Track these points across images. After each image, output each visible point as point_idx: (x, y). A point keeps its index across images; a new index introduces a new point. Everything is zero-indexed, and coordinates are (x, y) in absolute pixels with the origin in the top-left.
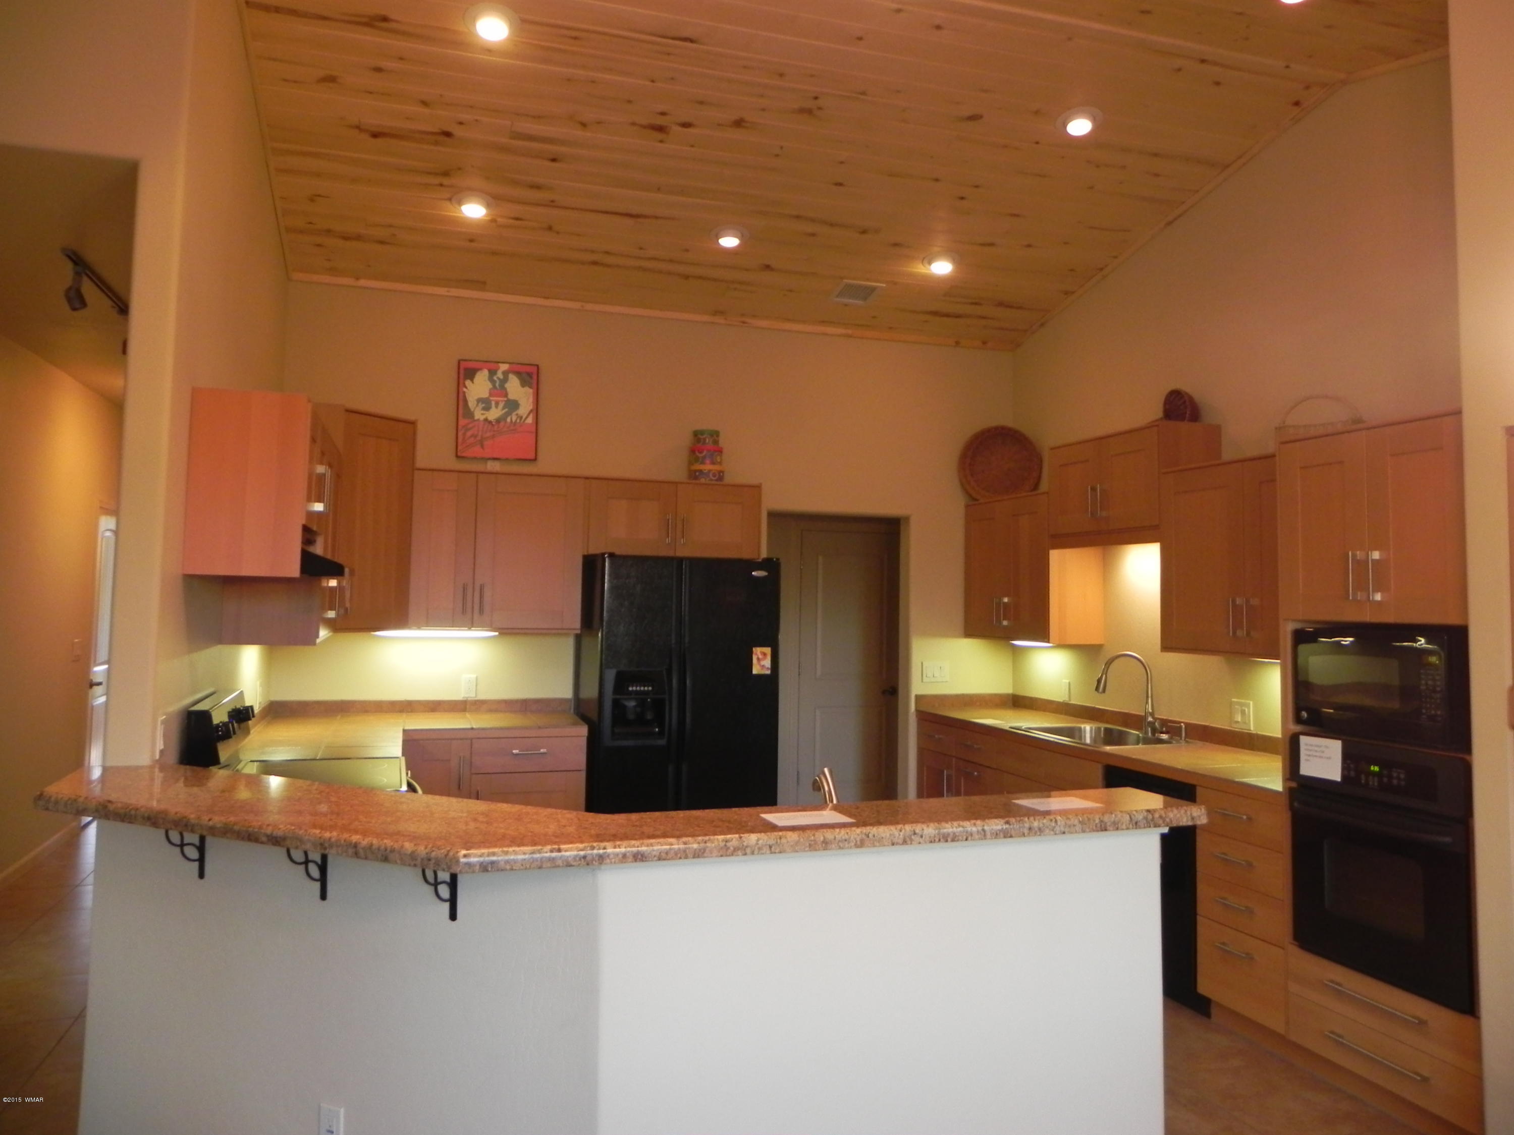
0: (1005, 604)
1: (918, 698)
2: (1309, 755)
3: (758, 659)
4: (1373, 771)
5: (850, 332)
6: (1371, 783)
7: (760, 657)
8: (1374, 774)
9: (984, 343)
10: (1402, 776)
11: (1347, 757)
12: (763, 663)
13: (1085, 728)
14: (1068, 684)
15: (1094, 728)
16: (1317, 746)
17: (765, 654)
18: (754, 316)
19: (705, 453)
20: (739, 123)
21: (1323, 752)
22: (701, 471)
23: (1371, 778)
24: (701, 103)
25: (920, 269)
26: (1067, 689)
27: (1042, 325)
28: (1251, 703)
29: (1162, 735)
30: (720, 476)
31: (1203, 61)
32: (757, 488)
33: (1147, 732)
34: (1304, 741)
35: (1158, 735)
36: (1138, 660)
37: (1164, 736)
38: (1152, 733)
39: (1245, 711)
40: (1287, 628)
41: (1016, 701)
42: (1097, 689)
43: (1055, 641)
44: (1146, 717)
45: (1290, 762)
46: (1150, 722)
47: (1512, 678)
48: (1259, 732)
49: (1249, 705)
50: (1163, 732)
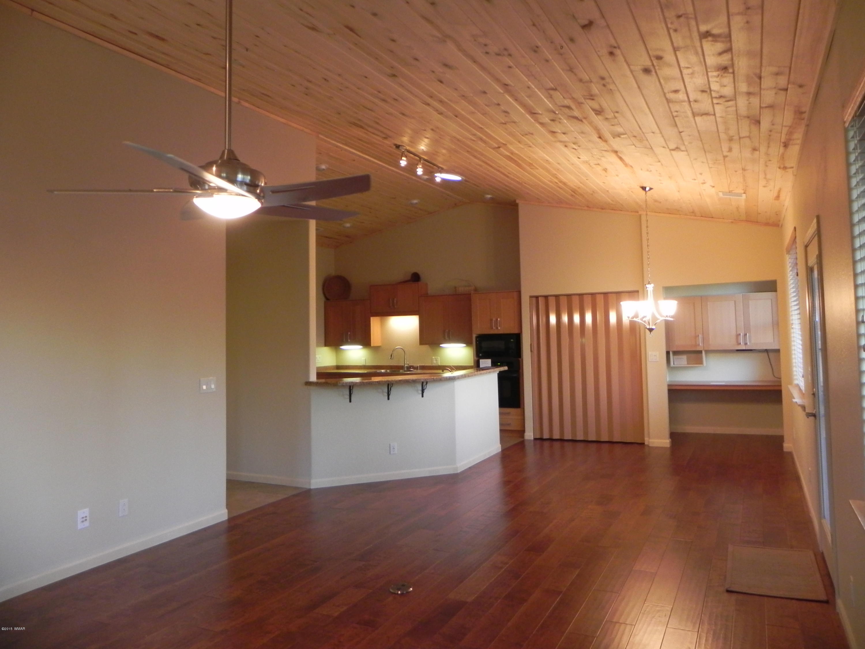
0: (349, 334)
2: (482, 363)
6: (499, 366)
8: (499, 364)
9: (328, 246)
11: (492, 362)
13: (382, 371)
14: (364, 360)
15: (385, 371)
16: (484, 361)
21: (486, 362)
33: (405, 369)
34: (481, 361)
35: (410, 370)
36: (402, 349)
37: (411, 369)
38: (407, 369)
39: (437, 360)
40: (474, 336)
41: (338, 367)
42: (391, 358)
43: (372, 345)
44: (405, 365)
45: (477, 366)
46: (406, 366)
47: (531, 343)
48: (442, 365)
49: (438, 359)
50: (411, 368)
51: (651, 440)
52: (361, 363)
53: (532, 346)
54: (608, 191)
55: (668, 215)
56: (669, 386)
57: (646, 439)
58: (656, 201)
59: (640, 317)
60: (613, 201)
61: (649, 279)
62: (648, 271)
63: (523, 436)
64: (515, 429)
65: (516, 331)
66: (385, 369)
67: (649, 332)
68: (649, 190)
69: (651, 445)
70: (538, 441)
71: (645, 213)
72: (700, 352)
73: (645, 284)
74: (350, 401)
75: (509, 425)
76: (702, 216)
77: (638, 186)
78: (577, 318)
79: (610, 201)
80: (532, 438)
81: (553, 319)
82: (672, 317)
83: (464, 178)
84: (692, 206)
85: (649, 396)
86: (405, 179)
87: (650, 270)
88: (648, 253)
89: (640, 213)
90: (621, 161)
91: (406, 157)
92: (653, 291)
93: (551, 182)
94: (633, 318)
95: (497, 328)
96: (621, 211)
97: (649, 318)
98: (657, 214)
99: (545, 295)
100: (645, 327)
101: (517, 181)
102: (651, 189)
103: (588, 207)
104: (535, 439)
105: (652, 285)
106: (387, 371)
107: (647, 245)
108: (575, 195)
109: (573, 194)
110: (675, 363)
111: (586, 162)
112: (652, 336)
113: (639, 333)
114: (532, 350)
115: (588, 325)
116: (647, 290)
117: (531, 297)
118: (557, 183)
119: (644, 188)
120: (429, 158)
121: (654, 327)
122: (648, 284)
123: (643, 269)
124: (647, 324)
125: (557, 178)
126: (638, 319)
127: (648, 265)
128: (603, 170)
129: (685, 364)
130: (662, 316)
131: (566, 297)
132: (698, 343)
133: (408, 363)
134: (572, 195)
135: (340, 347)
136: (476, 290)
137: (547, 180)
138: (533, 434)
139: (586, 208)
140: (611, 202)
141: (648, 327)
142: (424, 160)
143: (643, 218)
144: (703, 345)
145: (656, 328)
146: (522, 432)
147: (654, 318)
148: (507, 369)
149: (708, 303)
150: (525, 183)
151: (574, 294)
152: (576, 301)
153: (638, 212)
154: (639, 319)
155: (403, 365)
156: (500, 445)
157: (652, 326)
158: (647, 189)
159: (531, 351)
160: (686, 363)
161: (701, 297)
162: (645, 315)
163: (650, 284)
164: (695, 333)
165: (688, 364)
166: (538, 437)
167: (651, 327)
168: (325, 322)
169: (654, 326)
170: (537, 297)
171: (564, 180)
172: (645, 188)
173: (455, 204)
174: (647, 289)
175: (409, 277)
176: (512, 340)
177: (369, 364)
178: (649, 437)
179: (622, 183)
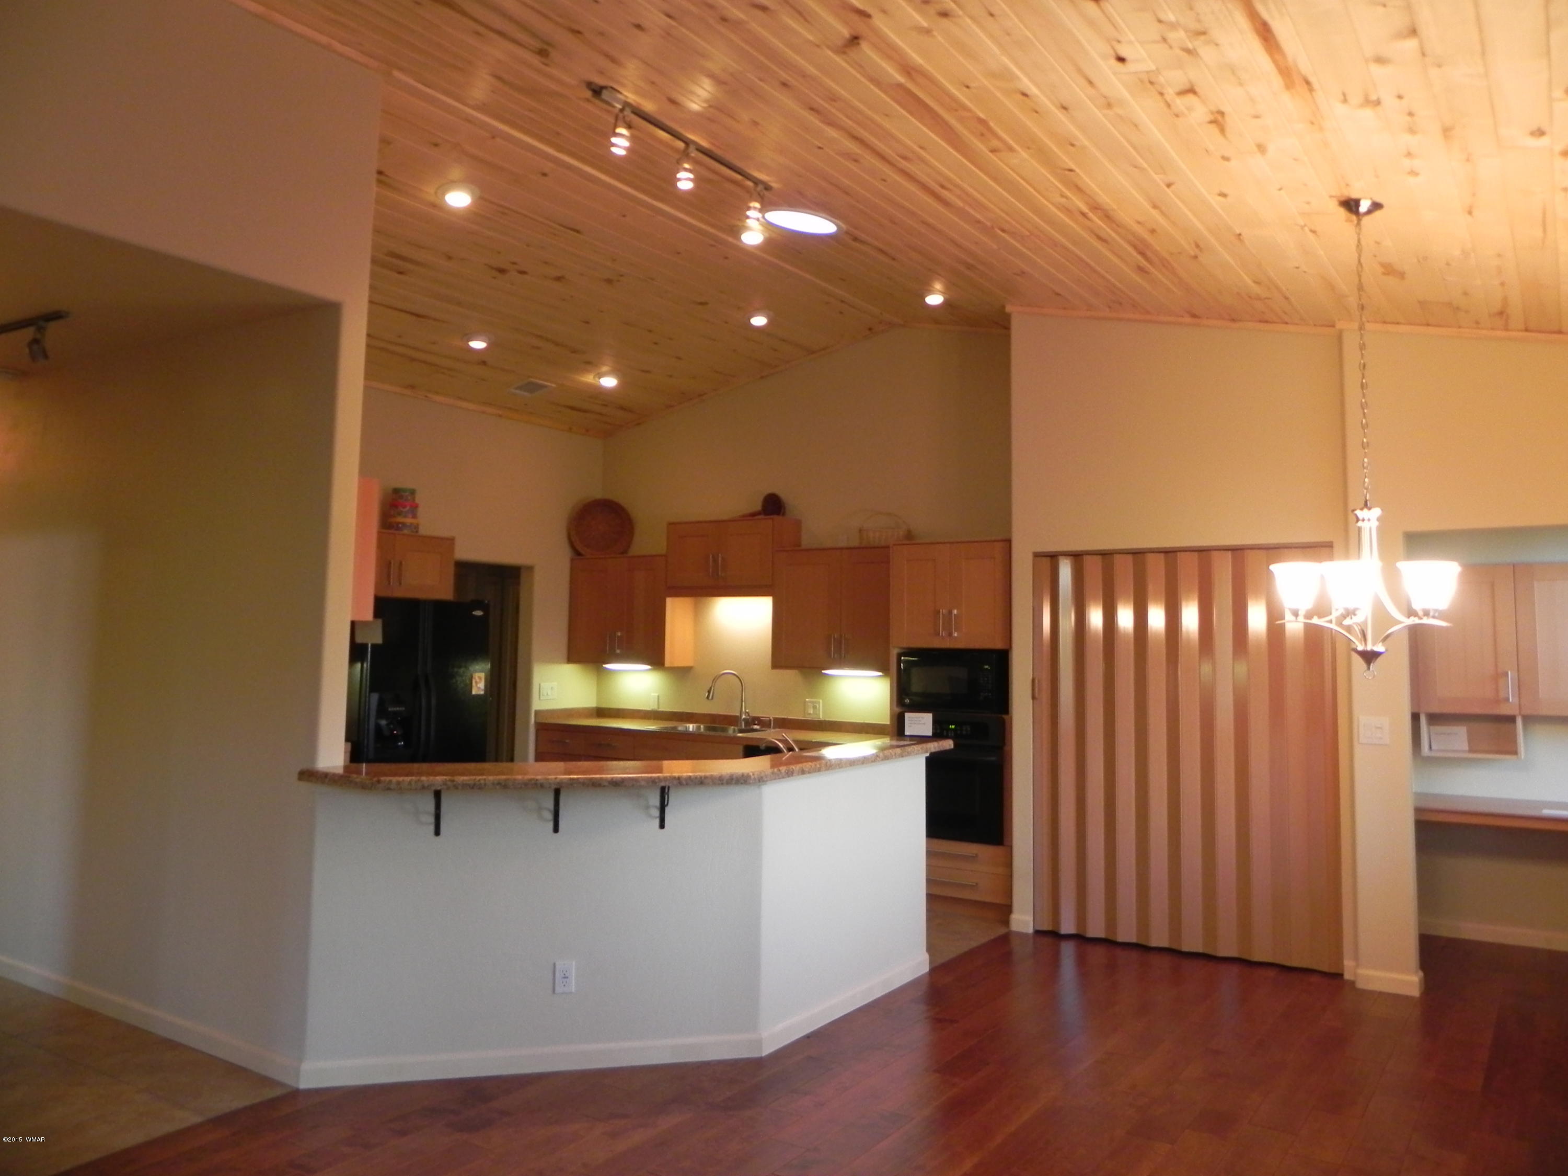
0: (618, 637)
1: (537, 712)
2: (911, 724)
3: (476, 682)
4: (952, 728)
5: (500, 413)
6: (950, 735)
7: (478, 680)
8: (952, 730)
9: (587, 431)
10: (969, 729)
11: (935, 722)
12: (478, 685)
13: (689, 726)
14: (657, 697)
15: (695, 727)
16: (916, 718)
17: (480, 678)
18: (437, 393)
19: (408, 508)
20: (559, 279)
21: (920, 721)
22: (404, 524)
23: (950, 732)
24: (546, 263)
25: (589, 378)
26: (656, 703)
27: (639, 424)
28: (821, 701)
29: (754, 726)
30: (417, 527)
31: (842, 301)
32: (451, 541)
33: (741, 725)
34: (908, 716)
35: (751, 727)
36: (737, 676)
37: (756, 727)
38: (745, 726)
39: (816, 706)
40: (894, 652)
41: (601, 712)
42: (708, 697)
43: (667, 664)
44: (741, 716)
45: (897, 729)
46: (744, 719)
47: (1033, 674)
48: (827, 719)
49: (819, 703)
50: (755, 725)
51: (1362, 971)
52: (649, 704)
53: (1036, 685)
54: (1240, 235)
55: (1422, 329)
56: (1418, 810)
57: (1348, 963)
58: (1389, 270)
59: (1334, 615)
60: (1257, 283)
61: (1365, 491)
62: (1364, 468)
63: (1006, 922)
64: (988, 899)
65: (999, 645)
66: (695, 723)
67: (1364, 665)
68: (1369, 212)
69: (1360, 985)
70: (1047, 940)
71: (1356, 326)
72: (1511, 719)
73: (1351, 507)
74: (437, 832)
75: (974, 887)
76: (1527, 330)
77: (1331, 197)
78: (1157, 618)
79: (1250, 282)
80: (1030, 930)
81: (1096, 618)
82: (1441, 615)
83: (844, 226)
84: (1503, 284)
85: (1360, 849)
86: (712, 246)
87: (1369, 463)
88: (1363, 409)
89: (1339, 325)
90: (1271, 55)
91: (629, 126)
92: (1379, 529)
93: (1067, 211)
94: (1309, 616)
95: (950, 634)
96: (1287, 323)
97: (1364, 614)
98: (1390, 328)
99: (1072, 551)
100: (1349, 645)
101: (979, 222)
102: (1376, 206)
103: (1194, 316)
104: (1038, 933)
105: (1376, 512)
106: (699, 728)
107: (1362, 384)
108: (1148, 266)
109: (1143, 263)
110: (1434, 747)
111: (1150, 82)
112: (1374, 676)
113: (1332, 662)
114: (1037, 695)
115: (1188, 632)
116: (1360, 529)
117: (1037, 555)
118: (1084, 214)
119: (1352, 203)
120: (713, 144)
121: (1380, 648)
122: (1362, 509)
123: (1344, 458)
124: (1356, 637)
125: (1079, 189)
126: (1328, 618)
127: (1364, 448)
128: (1211, 122)
129: (1464, 751)
130: (1411, 613)
131: (1130, 557)
132: (1502, 695)
133: (747, 711)
134: (1141, 269)
135: (604, 666)
136: (909, 536)
137: (1053, 204)
138: (1032, 918)
139: (1188, 319)
140: (1256, 289)
141: (1360, 648)
142: (697, 150)
143: (1351, 341)
144: (1519, 701)
145: (1387, 650)
146: (1005, 910)
147: (1381, 617)
148: (952, 747)
149: (1536, 584)
150: (1003, 231)
151: (1151, 549)
152: (1156, 568)
153: (1333, 326)
154: (1331, 622)
155: (738, 714)
156: (927, 956)
157: (1374, 644)
158: (1364, 206)
159: (1034, 698)
160: (1466, 748)
161: (1514, 566)
162: (1351, 606)
163: (1370, 509)
164: (1496, 666)
165: (1471, 751)
166: (1046, 927)
167: (1369, 647)
168: (571, 606)
169: (1381, 644)
170: (1053, 557)
171: (1105, 199)
172: (1357, 202)
173: (870, 329)
174: (1360, 524)
175: (758, 507)
176: (986, 667)
177: (665, 708)
178: (1356, 958)
179: (1280, 189)
